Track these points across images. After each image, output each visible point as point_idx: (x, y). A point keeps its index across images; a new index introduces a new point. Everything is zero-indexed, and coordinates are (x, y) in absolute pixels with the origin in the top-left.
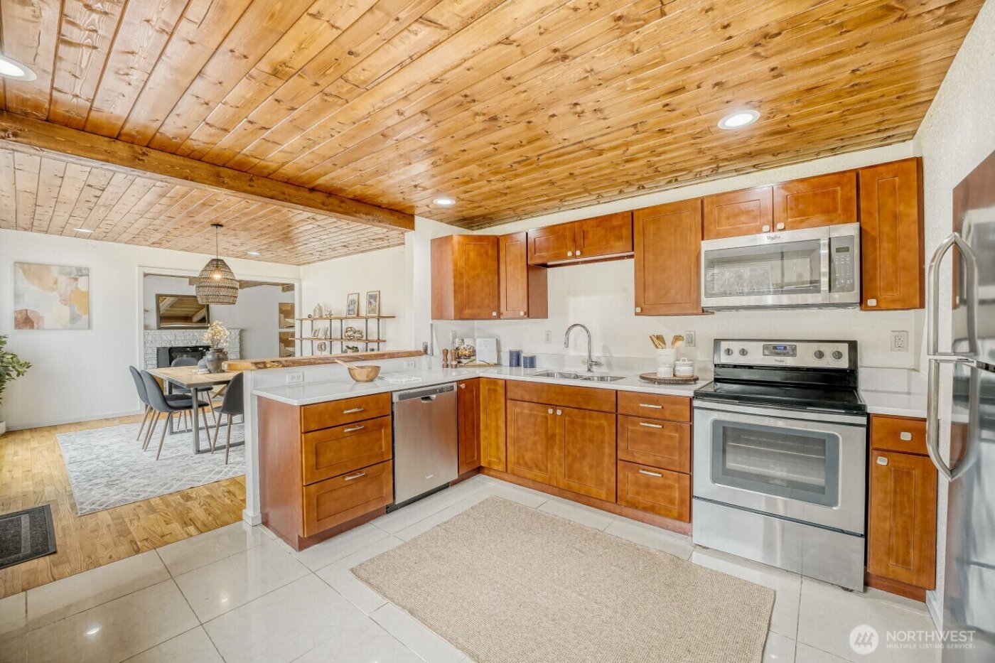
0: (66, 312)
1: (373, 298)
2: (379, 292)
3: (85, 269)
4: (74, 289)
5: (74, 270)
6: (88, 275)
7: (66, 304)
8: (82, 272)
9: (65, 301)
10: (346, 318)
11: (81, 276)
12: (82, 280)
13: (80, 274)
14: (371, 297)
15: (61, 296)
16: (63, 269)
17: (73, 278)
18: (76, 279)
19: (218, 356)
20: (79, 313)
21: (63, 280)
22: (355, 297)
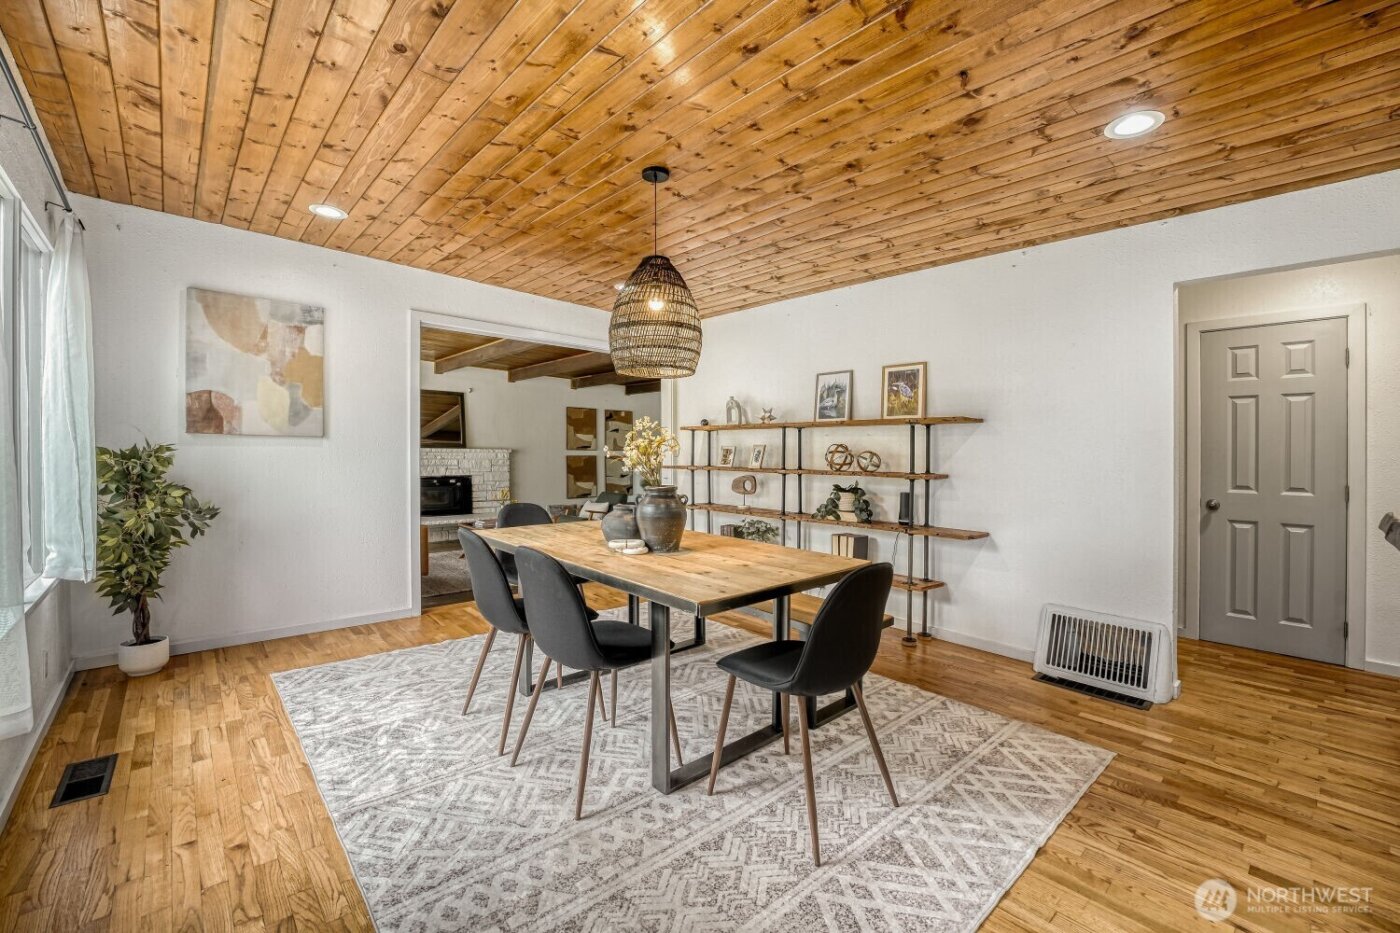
0: (281, 397)
1: (903, 378)
2: (925, 364)
3: (318, 309)
4: (297, 351)
5: (298, 311)
6: (322, 323)
7: (282, 383)
8: (312, 316)
9: (281, 376)
10: (813, 425)
11: (311, 323)
12: (312, 331)
13: (309, 319)
14: (895, 377)
15: (273, 364)
16: (277, 307)
17: (295, 327)
18: (300, 330)
19: (668, 506)
20: (306, 403)
21: (278, 331)
22: (844, 380)
